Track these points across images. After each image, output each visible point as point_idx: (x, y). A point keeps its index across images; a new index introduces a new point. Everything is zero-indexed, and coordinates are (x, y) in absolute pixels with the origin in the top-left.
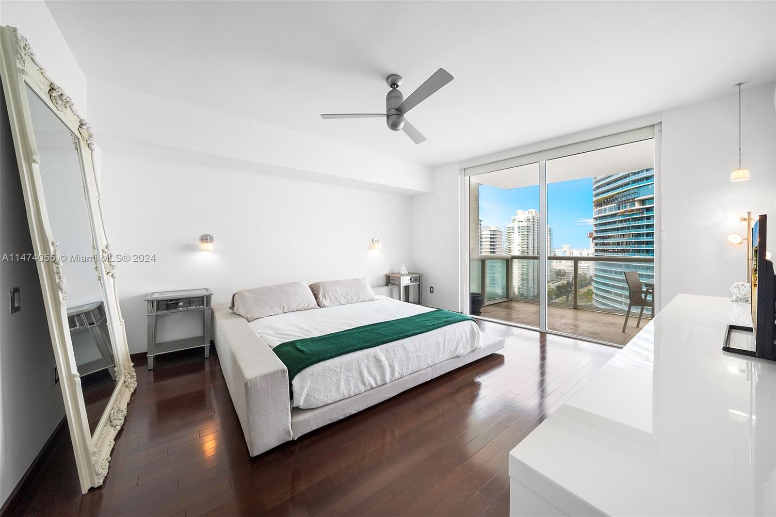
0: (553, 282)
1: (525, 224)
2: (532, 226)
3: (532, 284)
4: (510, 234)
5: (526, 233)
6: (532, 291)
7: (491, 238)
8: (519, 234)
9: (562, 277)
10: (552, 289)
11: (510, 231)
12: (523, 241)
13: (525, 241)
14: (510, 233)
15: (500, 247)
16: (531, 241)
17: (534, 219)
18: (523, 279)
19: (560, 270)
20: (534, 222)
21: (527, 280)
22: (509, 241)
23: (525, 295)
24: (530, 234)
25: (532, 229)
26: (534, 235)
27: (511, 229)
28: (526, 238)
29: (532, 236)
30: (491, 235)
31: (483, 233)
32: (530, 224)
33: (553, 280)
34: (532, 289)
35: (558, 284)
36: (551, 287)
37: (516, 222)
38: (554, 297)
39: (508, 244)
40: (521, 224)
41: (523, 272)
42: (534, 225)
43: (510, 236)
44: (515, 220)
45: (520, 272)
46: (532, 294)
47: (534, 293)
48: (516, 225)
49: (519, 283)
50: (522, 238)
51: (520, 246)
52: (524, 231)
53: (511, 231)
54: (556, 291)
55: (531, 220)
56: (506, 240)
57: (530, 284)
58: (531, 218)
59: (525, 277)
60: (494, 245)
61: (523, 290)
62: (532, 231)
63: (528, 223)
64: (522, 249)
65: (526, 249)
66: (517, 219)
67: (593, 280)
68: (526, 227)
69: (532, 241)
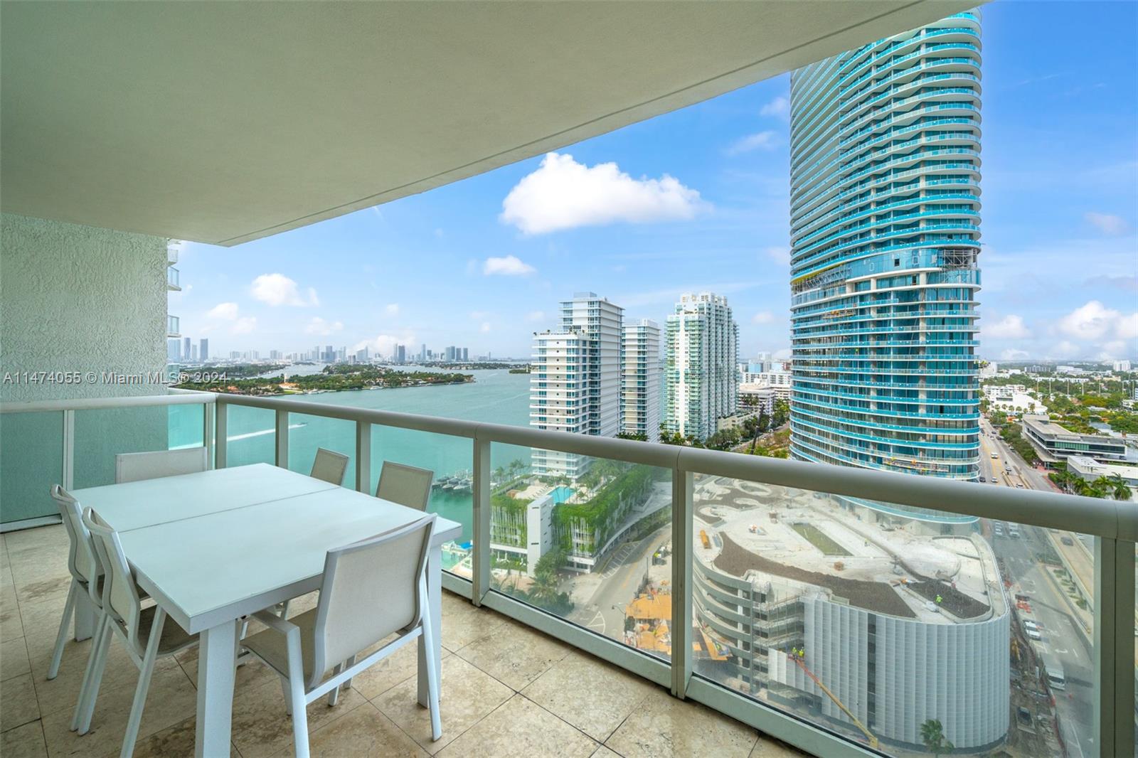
0: (740, 414)
1: (696, 317)
2: (707, 321)
3: (707, 418)
4: (672, 333)
5: (697, 332)
6: (707, 431)
7: (639, 340)
8: (687, 333)
9: (753, 406)
10: (738, 426)
11: (673, 328)
12: (694, 346)
13: (696, 345)
14: (672, 331)
15: (655, 355)
16: (705, 346)
17: (710, 309)
18: (692, 411)
19: (750, 395)
20: (709, 314)
21: (699, 412)
22: (672, 346)
23: (696, 438)
24: (704, 333)
25: (707, 325)
26: (709, 336)
27: (674, 324)
28: (697, 341)
29: (707, 338)
30: (639, 334)
31: (627, 331)
32: (704, 317)
33: (739, 412)
34: (707, 427)
35: (746, 418)
36: (737, 423)
37: (682, 312)
38: (740, 439)
39: (669, 350)
40: (690, 317)
41: (693, 398)
42: (709, 318)
43: (672, 338)
44: (681, 310)
45: (687, 398)
46: (707, 436)
47: (709, 433)
48: (682, 317)
49: (686, 417)
50: (692, 341)
51: (688, 355)
52: (694, 328)
53: (675, 329)
54: (743, 429)
55: (706, 311)
56: (666, 344)
57: (703, 419)
58: (705, 306)
59: (696, 407)
60: (644, 352)
61: (693, 429)
62: (707, 329)
63: (701, 314)
64: (692, 359)
65: (696, 359)
66: (684, 308)
68: (697, 323)
69: (707, 346)
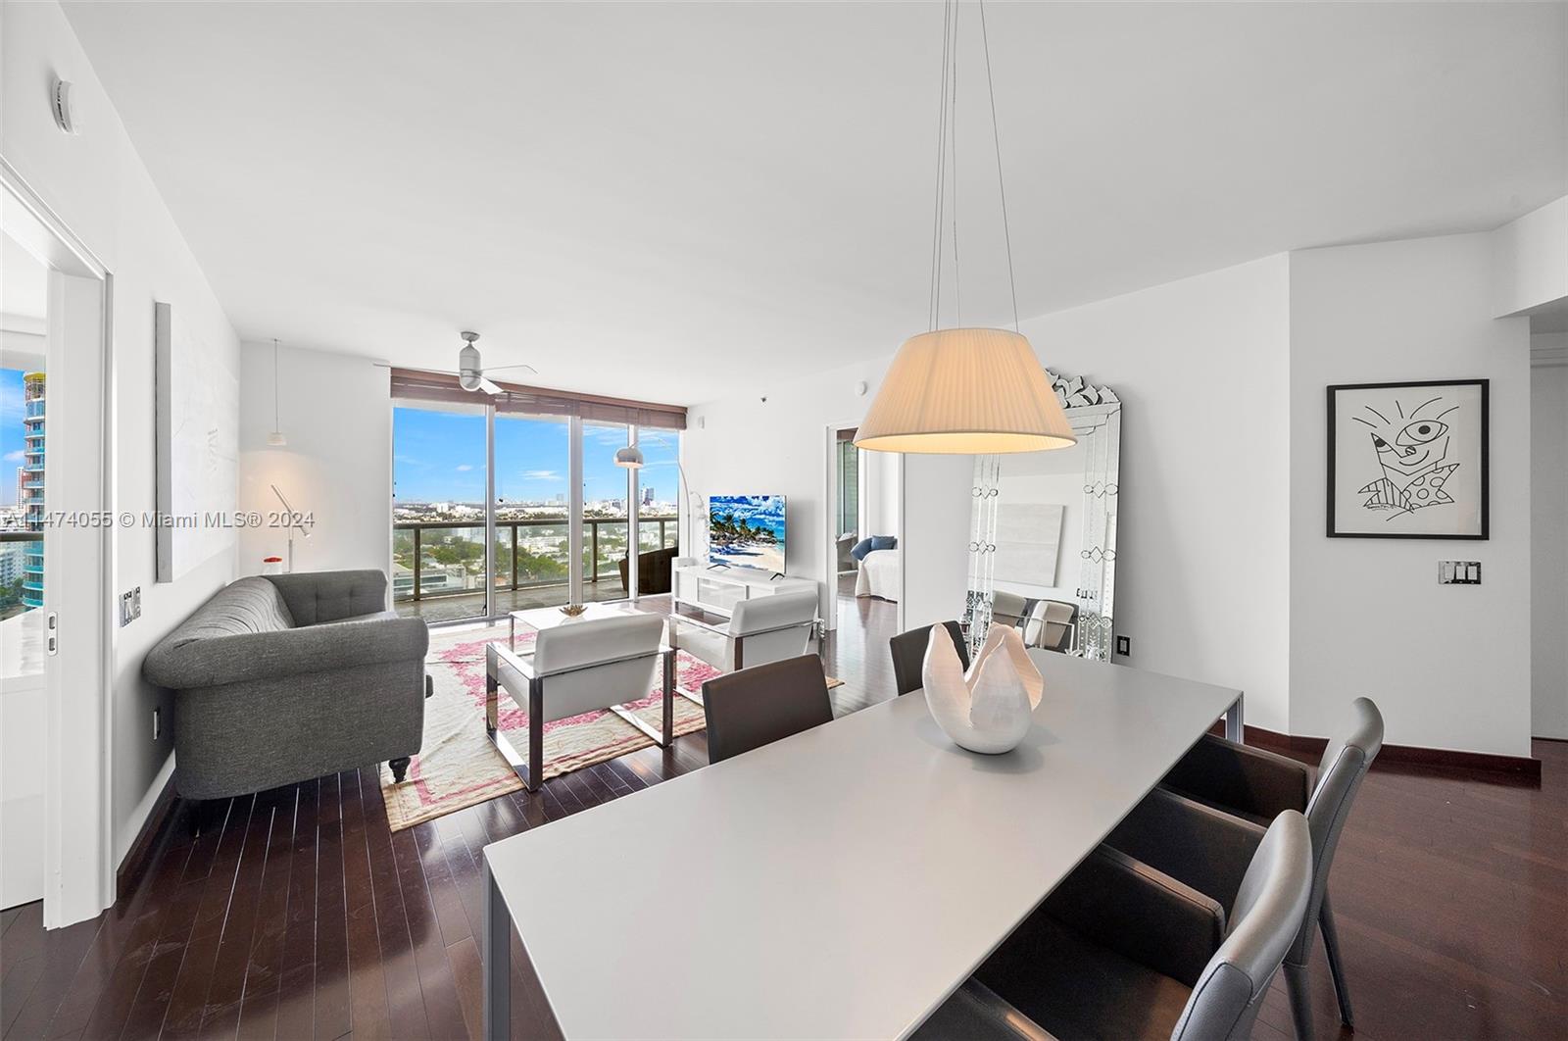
67: (24, 591)
